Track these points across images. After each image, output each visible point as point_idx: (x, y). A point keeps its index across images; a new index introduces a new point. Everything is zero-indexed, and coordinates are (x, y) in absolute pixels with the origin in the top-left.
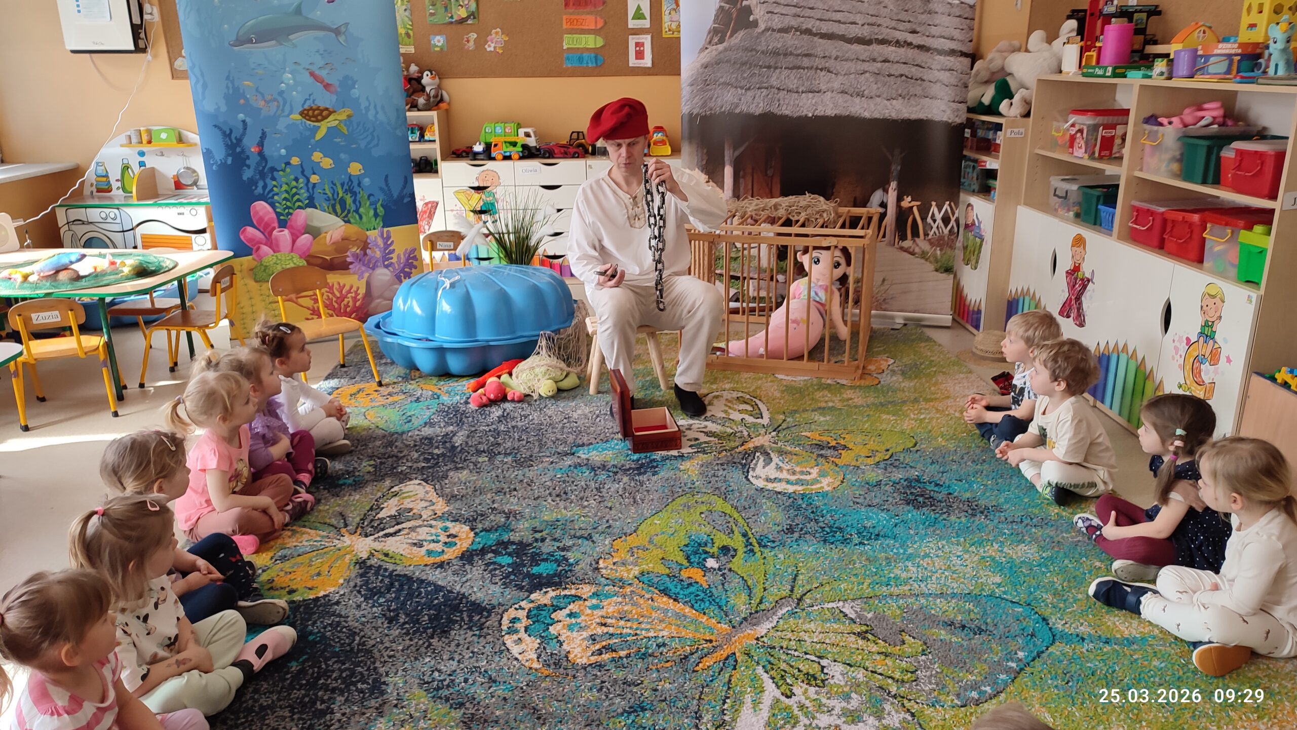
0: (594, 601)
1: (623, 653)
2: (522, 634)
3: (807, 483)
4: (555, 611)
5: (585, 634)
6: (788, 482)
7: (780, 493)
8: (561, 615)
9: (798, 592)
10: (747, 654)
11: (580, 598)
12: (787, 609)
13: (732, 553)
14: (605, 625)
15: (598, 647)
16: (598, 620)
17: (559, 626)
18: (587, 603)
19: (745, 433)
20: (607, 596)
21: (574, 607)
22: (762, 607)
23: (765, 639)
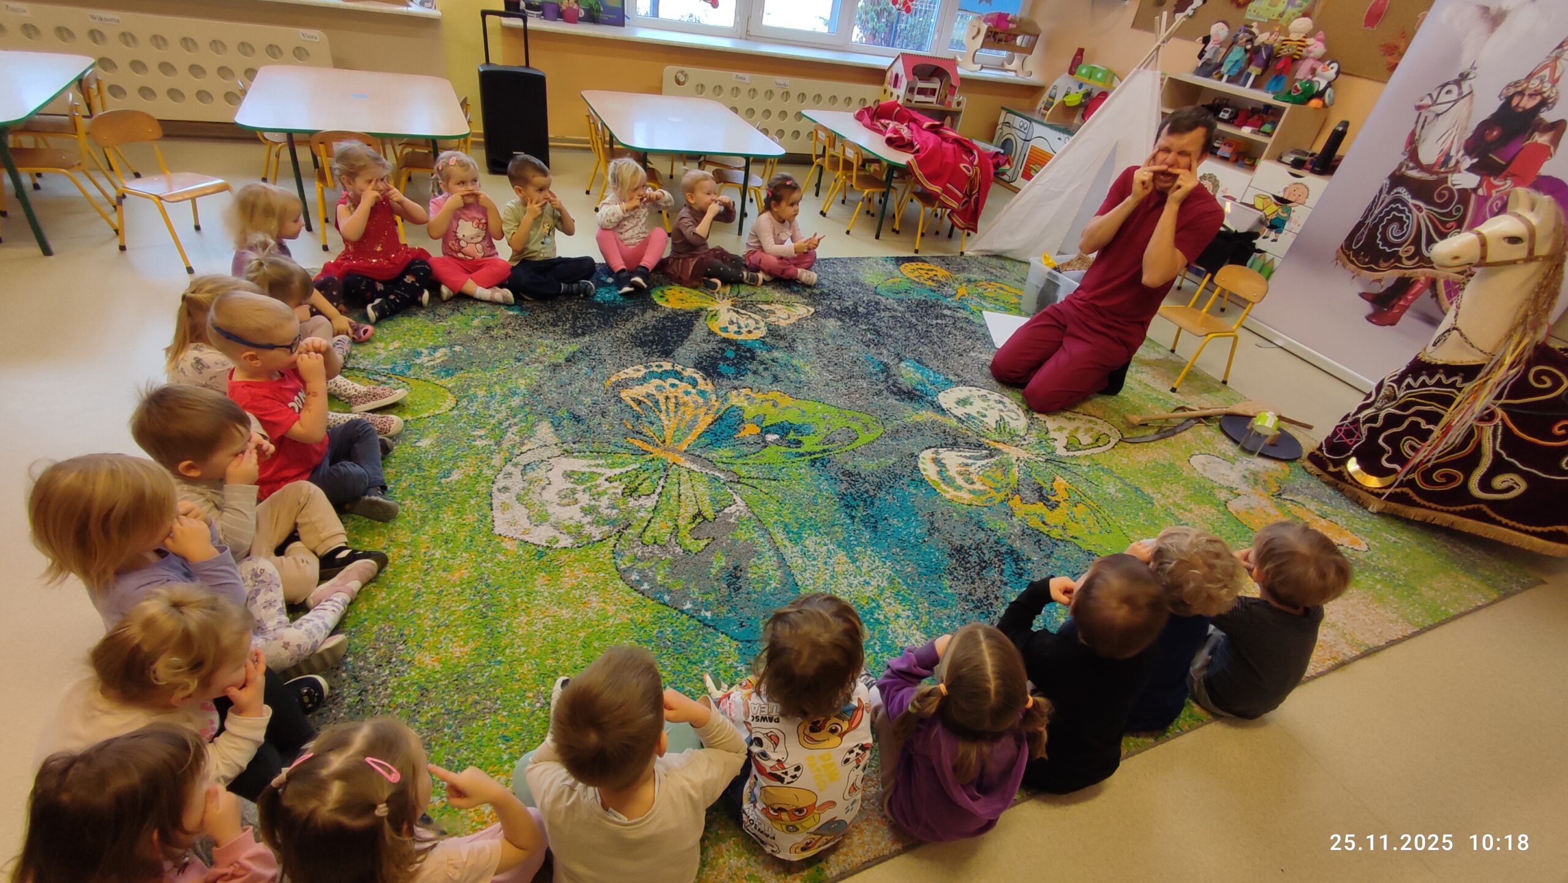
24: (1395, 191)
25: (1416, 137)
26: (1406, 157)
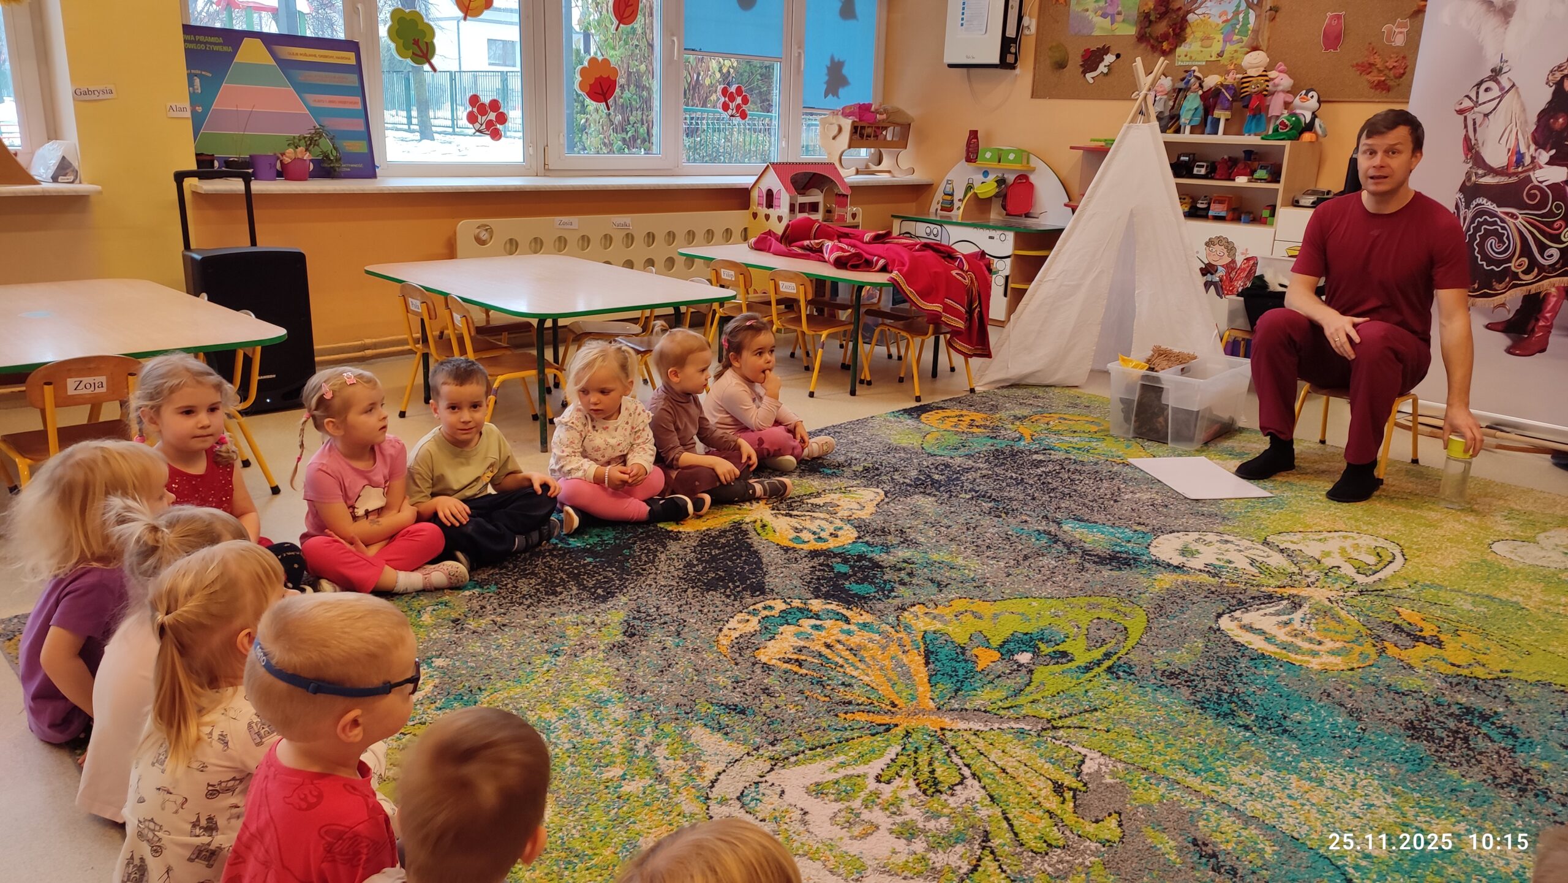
0: (853, 627)
1: (804, 671)
2: (754, 621)
3: (1298, 650)
4: (812, 617)
5: (802, 643)
6: (1269, 639)
7: (1234, 643)
8: (807, 623)
9: (1068, 722)
10: (908, 732)
11: (847, 621)
12: (1023, 726)
13: (1064, 660)
14: (828, 646)
15: (795, 657)
16: (829, 641)
17: (792, 628)
18: (846, 627)
19: (1313, 579)
20: (872, 630)
21: (828, 623)
22: (1002, 712)
23: (948, 733)
24: (1474, 203)
25: (1473, 142)
26: (1470, 165)
